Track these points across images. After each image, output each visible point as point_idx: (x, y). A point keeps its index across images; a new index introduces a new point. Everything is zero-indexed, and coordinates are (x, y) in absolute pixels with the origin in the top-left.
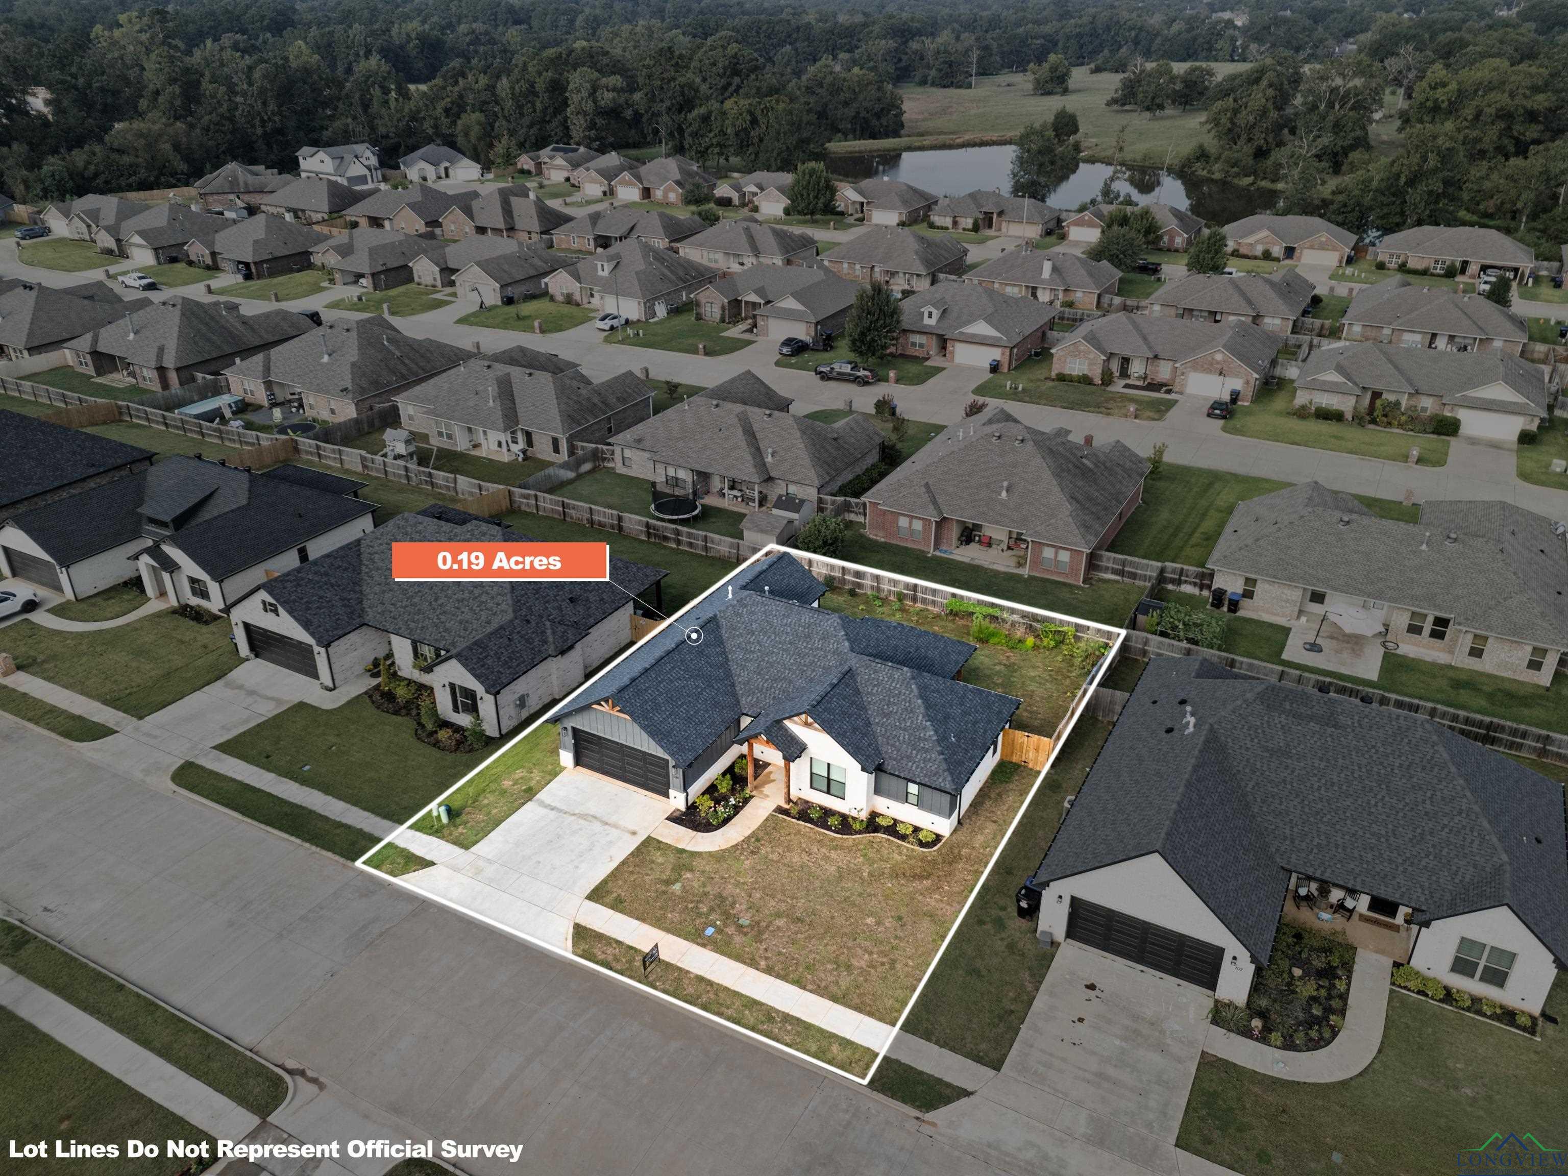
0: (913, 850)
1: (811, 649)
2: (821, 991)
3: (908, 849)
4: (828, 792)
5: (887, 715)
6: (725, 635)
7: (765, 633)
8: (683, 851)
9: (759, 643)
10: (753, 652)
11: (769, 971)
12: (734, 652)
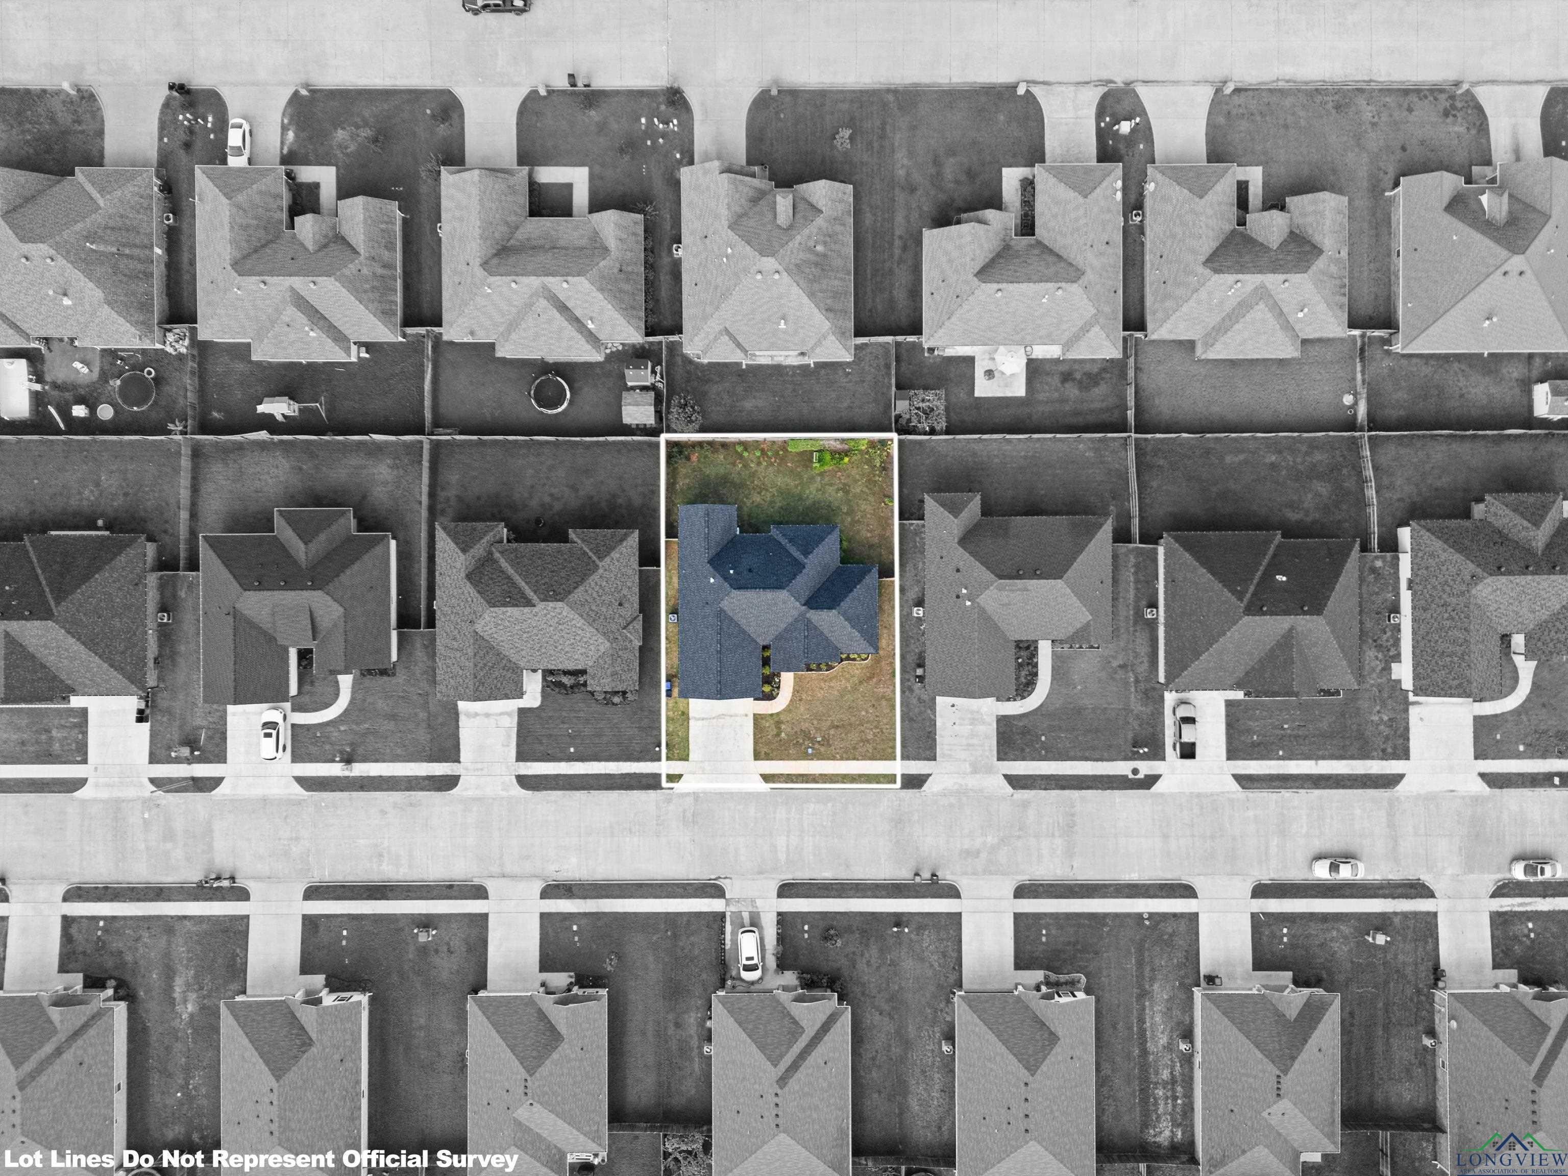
2: (865, 758)
8: (772, 714)
11: (842, 759)
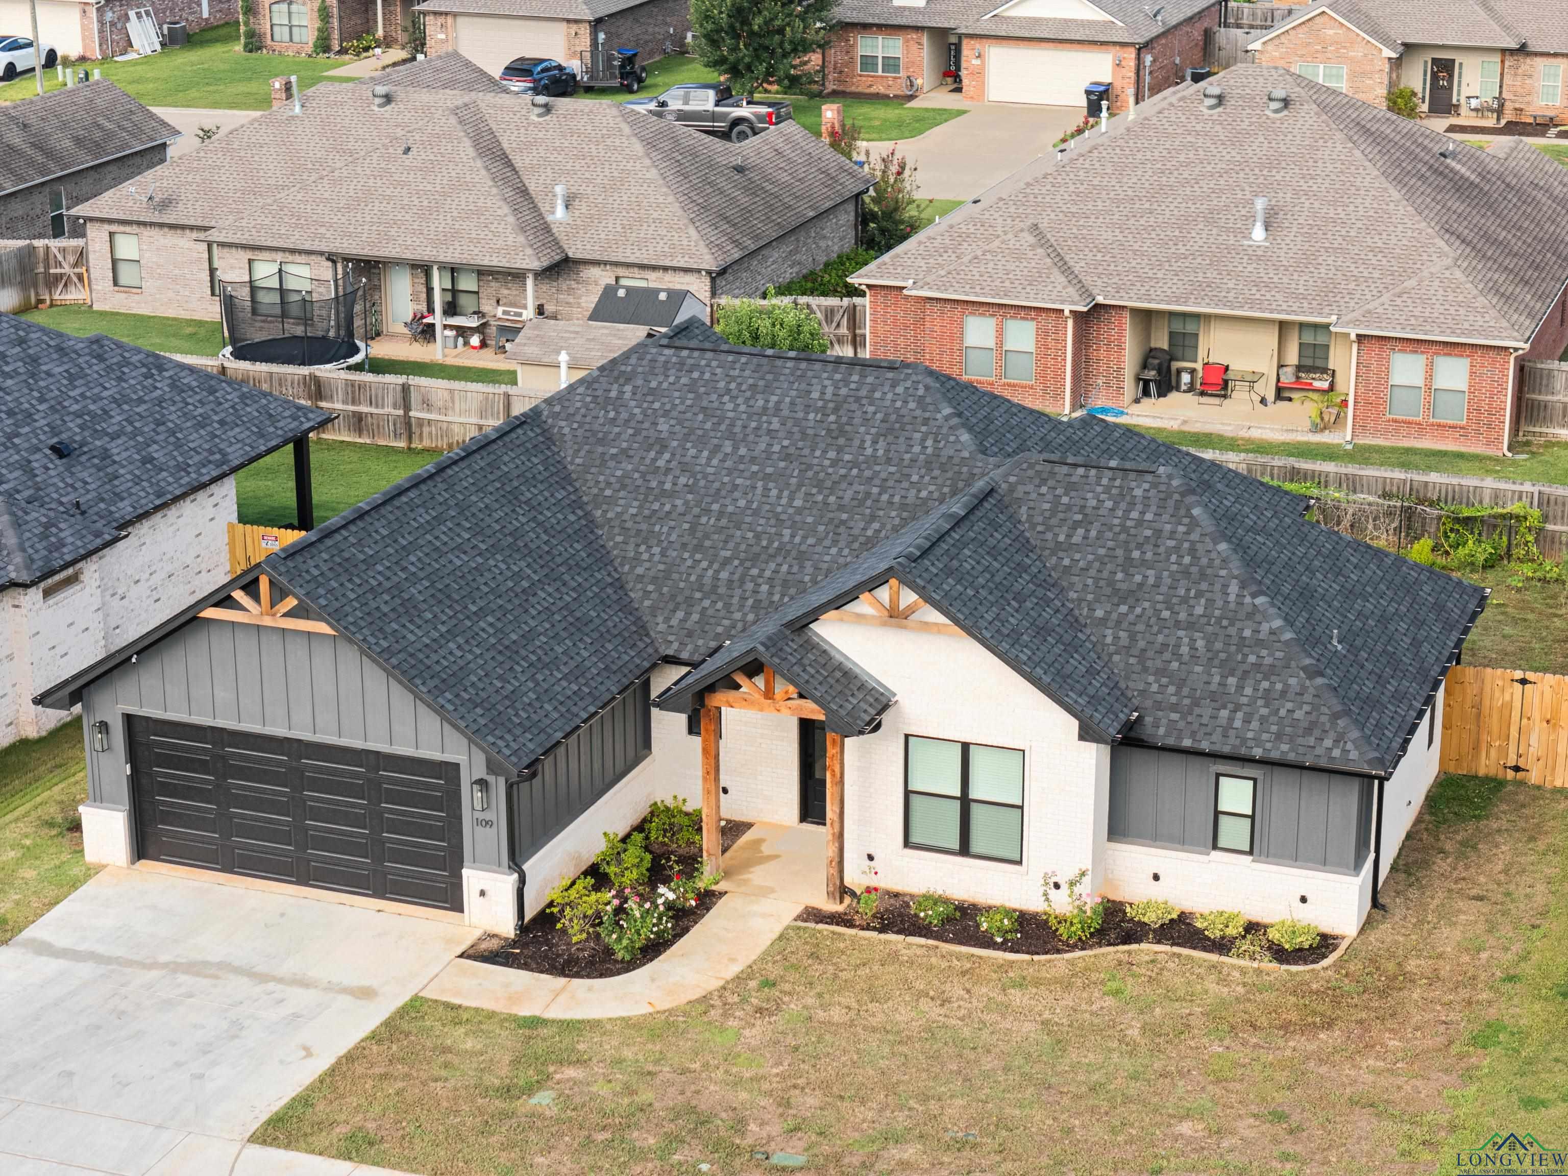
0: (1259, 972)
1: (855, 464)
3: (1243, 971)
4: (964, 849)
5: (1131, 596)
6: (574, 460)
7: (702, 442)
8: (535, 1023)
9: (685, 468)
10: (672, 494)
12: (611, 501)
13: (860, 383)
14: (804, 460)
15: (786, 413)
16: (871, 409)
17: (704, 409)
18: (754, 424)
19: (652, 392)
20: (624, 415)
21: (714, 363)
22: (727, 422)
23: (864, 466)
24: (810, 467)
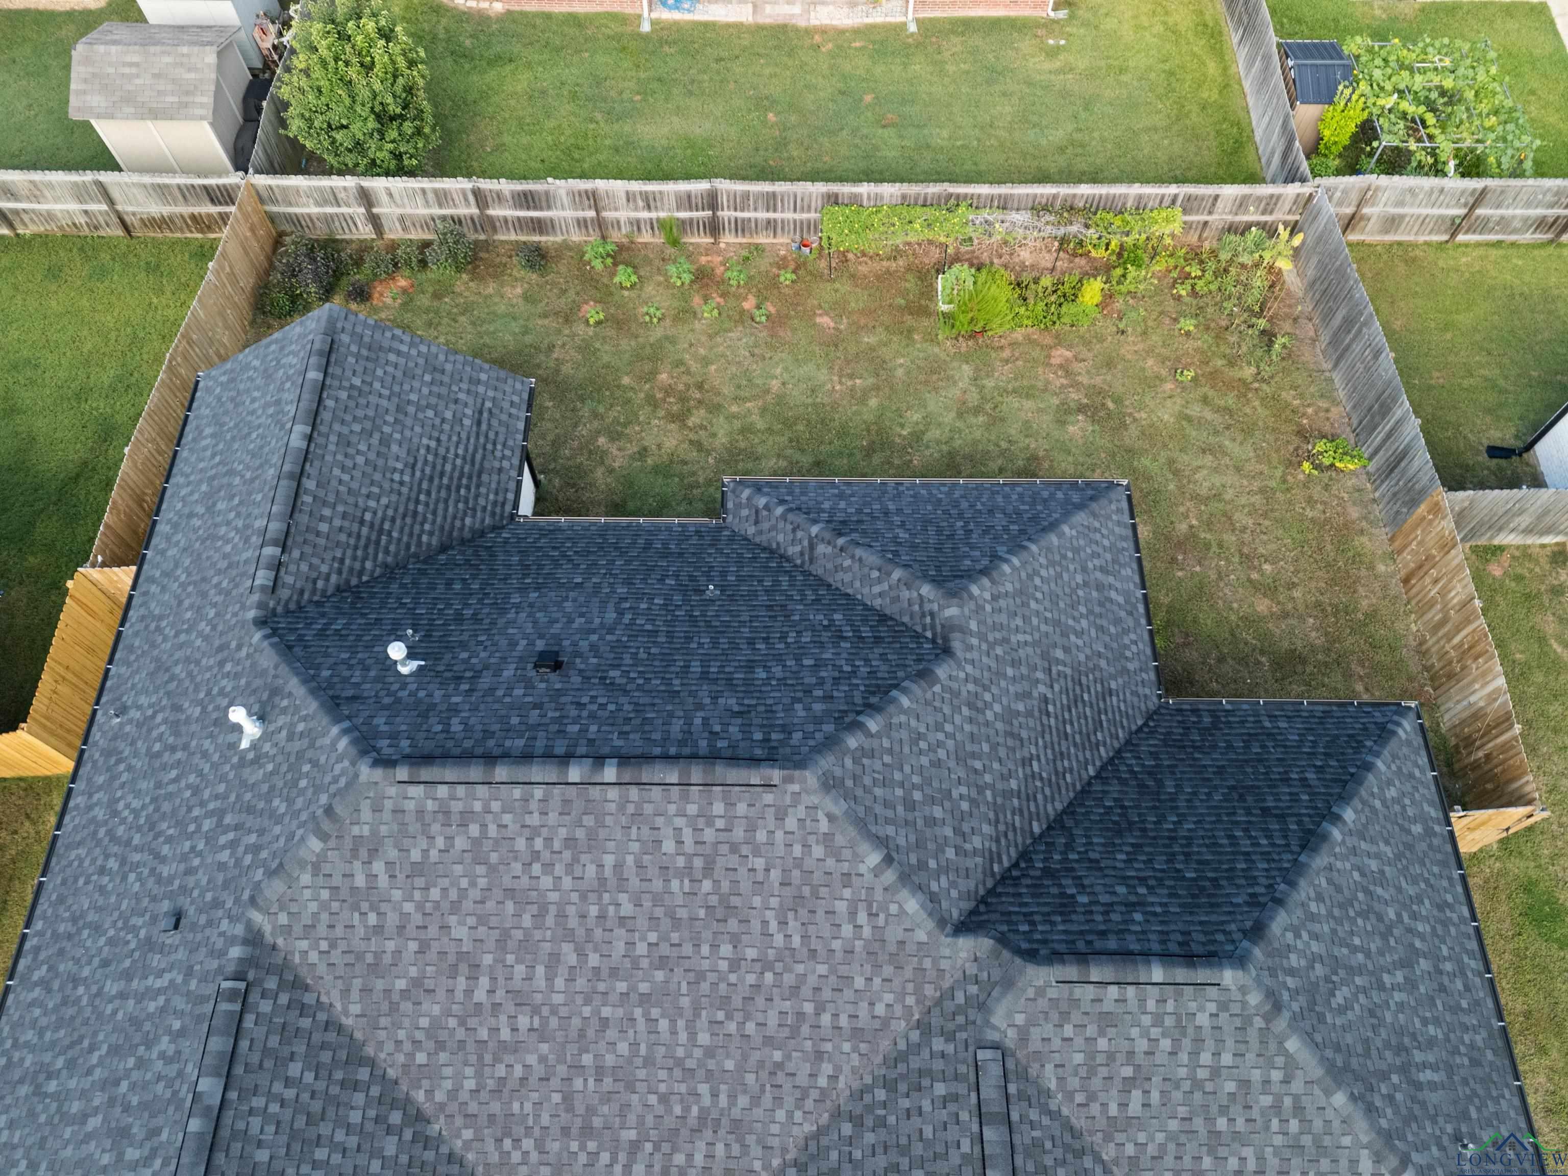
1: (764, 964)
6: (348, 1009)
13: (731, 819)
14: (687, 964)
15: (634, 883)
16: (759, 863)
17: (510, 892)
18: (594, 910)
19: (417, 869)
20: (392, 919)
21: (496, 806)
22: (553, 909)
23: (779, 966)
24: (701, 976)
